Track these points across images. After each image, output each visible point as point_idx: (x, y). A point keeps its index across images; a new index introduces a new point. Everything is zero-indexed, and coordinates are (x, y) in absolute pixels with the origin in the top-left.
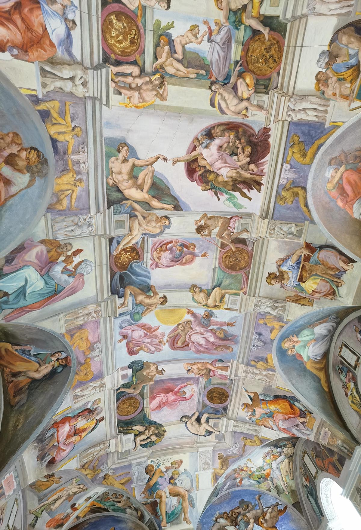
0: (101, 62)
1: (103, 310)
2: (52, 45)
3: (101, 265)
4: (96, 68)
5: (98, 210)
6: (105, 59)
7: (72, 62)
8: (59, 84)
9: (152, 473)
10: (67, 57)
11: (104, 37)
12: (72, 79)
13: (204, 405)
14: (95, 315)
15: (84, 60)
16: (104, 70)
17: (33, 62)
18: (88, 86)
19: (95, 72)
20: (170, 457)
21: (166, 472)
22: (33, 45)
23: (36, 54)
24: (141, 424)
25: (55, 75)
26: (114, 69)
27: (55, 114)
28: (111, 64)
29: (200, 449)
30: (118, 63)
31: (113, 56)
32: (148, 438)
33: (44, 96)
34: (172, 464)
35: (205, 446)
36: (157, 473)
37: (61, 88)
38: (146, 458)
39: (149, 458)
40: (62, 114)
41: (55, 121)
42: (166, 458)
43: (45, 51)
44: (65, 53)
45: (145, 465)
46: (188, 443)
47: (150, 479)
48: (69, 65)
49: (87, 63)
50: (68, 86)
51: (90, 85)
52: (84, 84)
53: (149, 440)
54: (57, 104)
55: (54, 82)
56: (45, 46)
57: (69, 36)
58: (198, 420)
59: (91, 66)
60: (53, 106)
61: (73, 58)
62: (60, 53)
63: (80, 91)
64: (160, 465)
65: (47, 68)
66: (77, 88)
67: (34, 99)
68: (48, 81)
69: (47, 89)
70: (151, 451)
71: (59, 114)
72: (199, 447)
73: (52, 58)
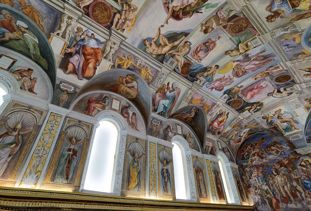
0: (109, 31)
1: (195, 89)
2: (98, 49)
3: (179, 79)
4: (110, 35)
5: (161, 68)
6: (108, 28)
7: (105, 44)
8: (111, 54)
9: (267, 118)
10: (103, 45)
11: (100, 23)
12: (111, 48)
13: (277, 85)
14: (193, 92)
15: (106, 38)
16: (113, 32)
17: (102, 60)
18: (115, 43)
19: (112, 36)
20: (272, 110)
21: (274, 116)
22: (97, 56)
23: (99, 57)
24: (248, 106)
25: (108, 54)
26: (113, 26)
27: (120, 63)
28: (111, 27)
29: (289, 101)
30: (112, 23)
31: (109, 24)
32: (255, 109)
33: (113, 63)
34: (275, 112)
35: (292, 99)
36: (269, 117)
37: (113, 55)
38: (260, 115)
39: (261, 114)
40: (121, 60)
41: (122, 64)
42: (270, 111)
43: (99, 53)
44: (102, 45)
45: (261, 117)
46: (279, 102)
47: (267, 121)
48: (106, 46)
49: (108, 37)
50: (113, 51)
51: (116, 42)
52: (115, 44)
53: (257, 109)
54: (117, 60)
55: (110, 56)
56: (98, 52)
57: (97, 40)
58: (279, 91)
59: (109, 36)
60: (118, 62)
61: (104, 43)
62: (101, 47)
63: (116, 47)
64: (269, 114)
65: (105, 55)
66: (115, 48)
67: (113, 67)
68: (109, 58)
69: (111, 60)
70: (261, 112)
71: (121, 61)
72: (288, 101)
73: (102, 51)
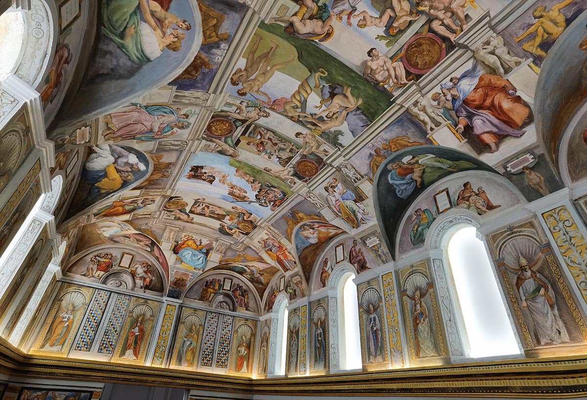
0: (457, 48)
4: (466, 48)
6: (452, 48)
8: (507, 57)
10: (479, 67)
11: (438, 61)
12: (493, 53)
15: (469, 57)
16: (461, 42)
17: (507, 80)
19: (469, 45)
22: (495, 87)
23: (499, 83)
25: (501, 64)
26: (452, 37)
27: (538, 40)
28: (451, 41)
30: (445, 39)
31: (444, 46)
33: (528, 58)
37: (509, 53)
41: (546, 36)
43: (490, 80)
44: (477, 70)
48: (484, 62)
49: (469, 54)
50: (502, 51)
51: (484, 39)
52: (488, 43)
54: (526, 46)
55: (509, 61)
56: (487, 82)
57: (464, 76)
59: (467, 51)
60: (532, 47)
61: (475, 64)
62: (481, 71)
66: (497, 45)
67: (538, 62)
68: (512, 64)
71: (534, 38)
73: (491, 73)
